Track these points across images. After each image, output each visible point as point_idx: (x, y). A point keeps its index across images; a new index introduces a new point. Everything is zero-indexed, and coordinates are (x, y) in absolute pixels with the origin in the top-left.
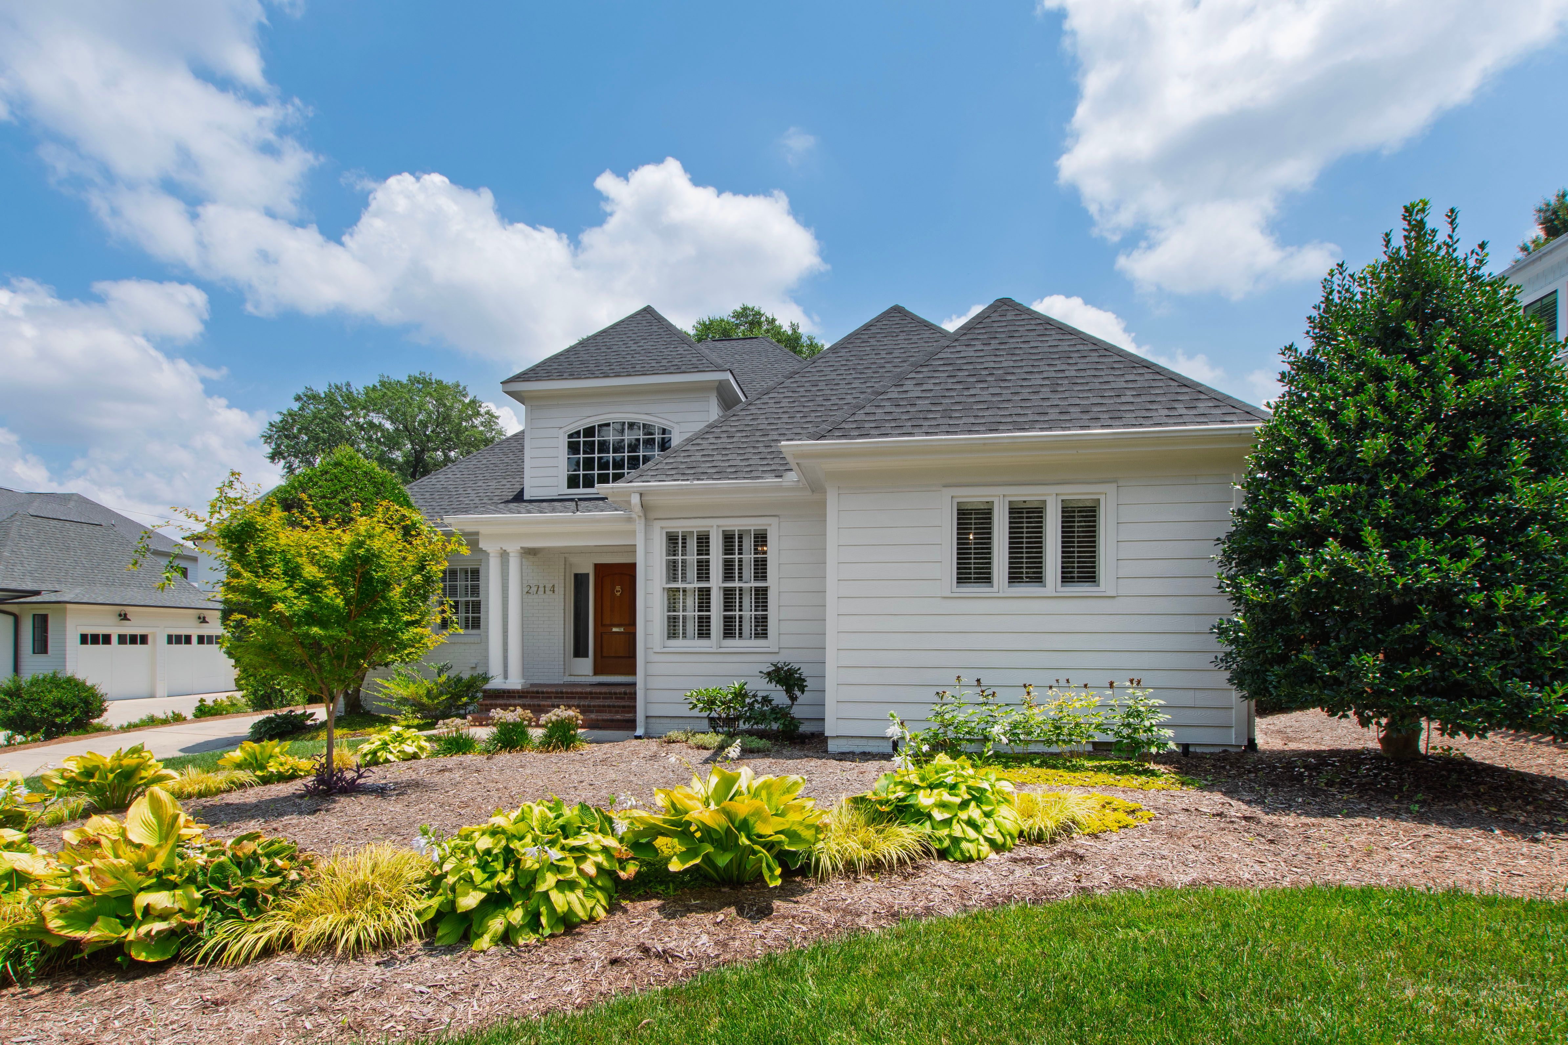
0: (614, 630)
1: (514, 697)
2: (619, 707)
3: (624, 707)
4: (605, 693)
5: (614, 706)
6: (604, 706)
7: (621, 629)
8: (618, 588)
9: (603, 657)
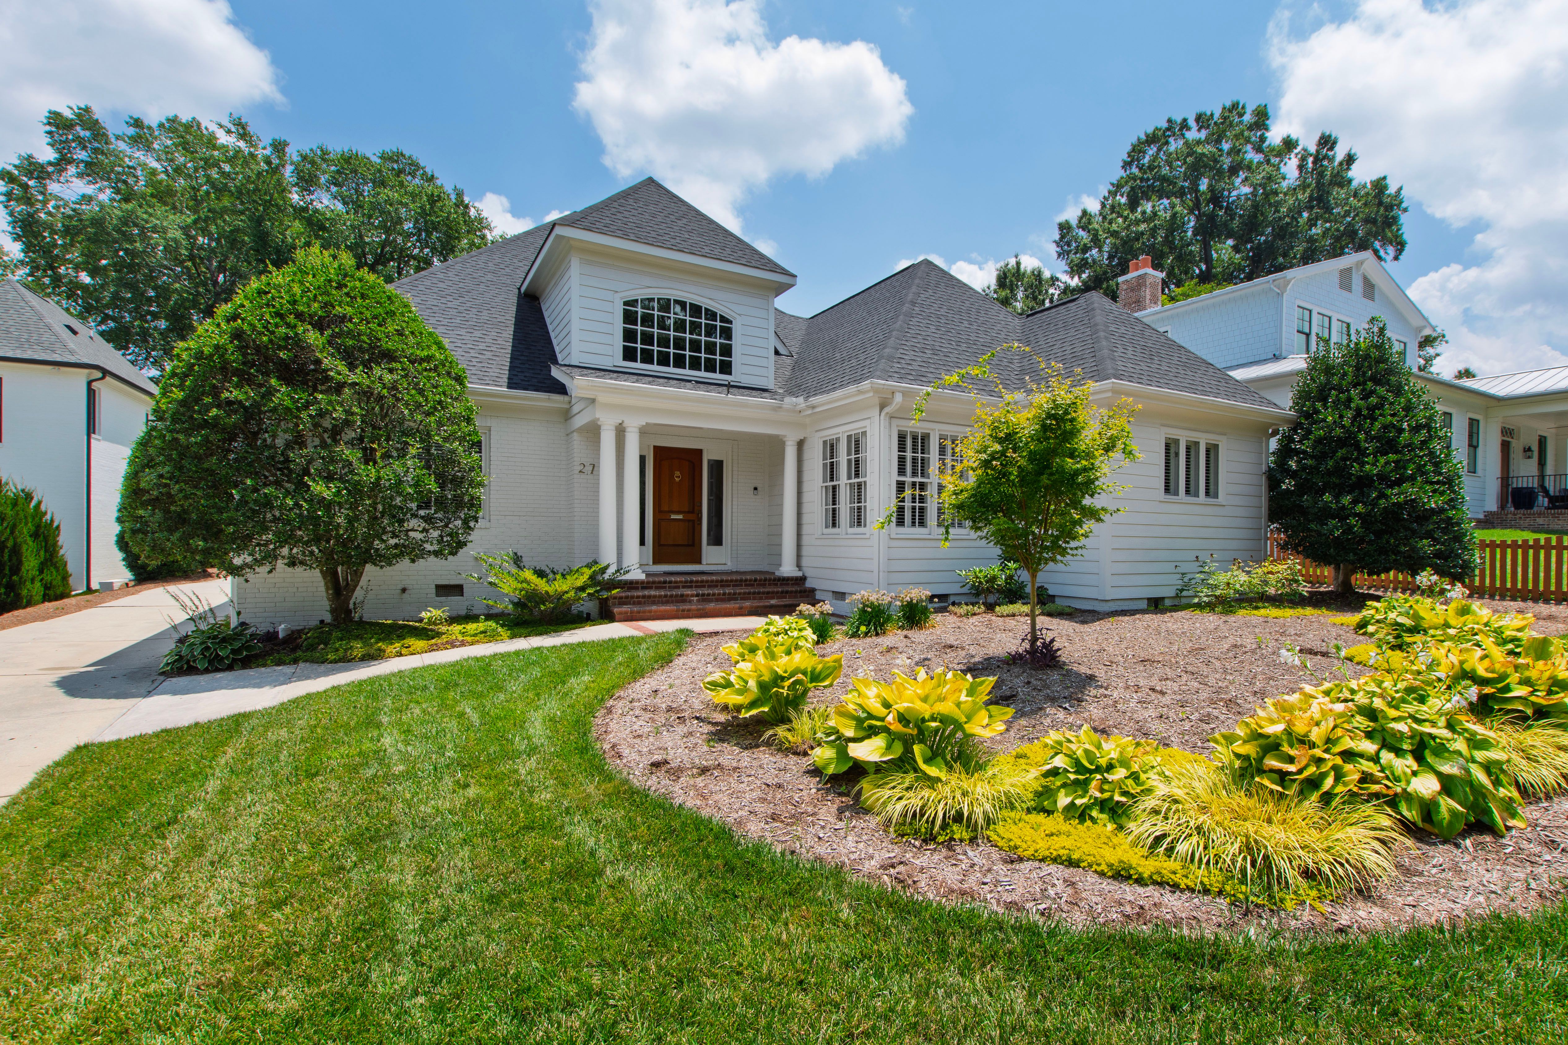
0: (673, 517)
1: (637, 588)
2: (763, 593)
3: (768, 593)
4: (736, 581)
5: (759, 593)
6: (749, 593)
7: (680, 517)
8: (678, 473)
9: (660, 545)
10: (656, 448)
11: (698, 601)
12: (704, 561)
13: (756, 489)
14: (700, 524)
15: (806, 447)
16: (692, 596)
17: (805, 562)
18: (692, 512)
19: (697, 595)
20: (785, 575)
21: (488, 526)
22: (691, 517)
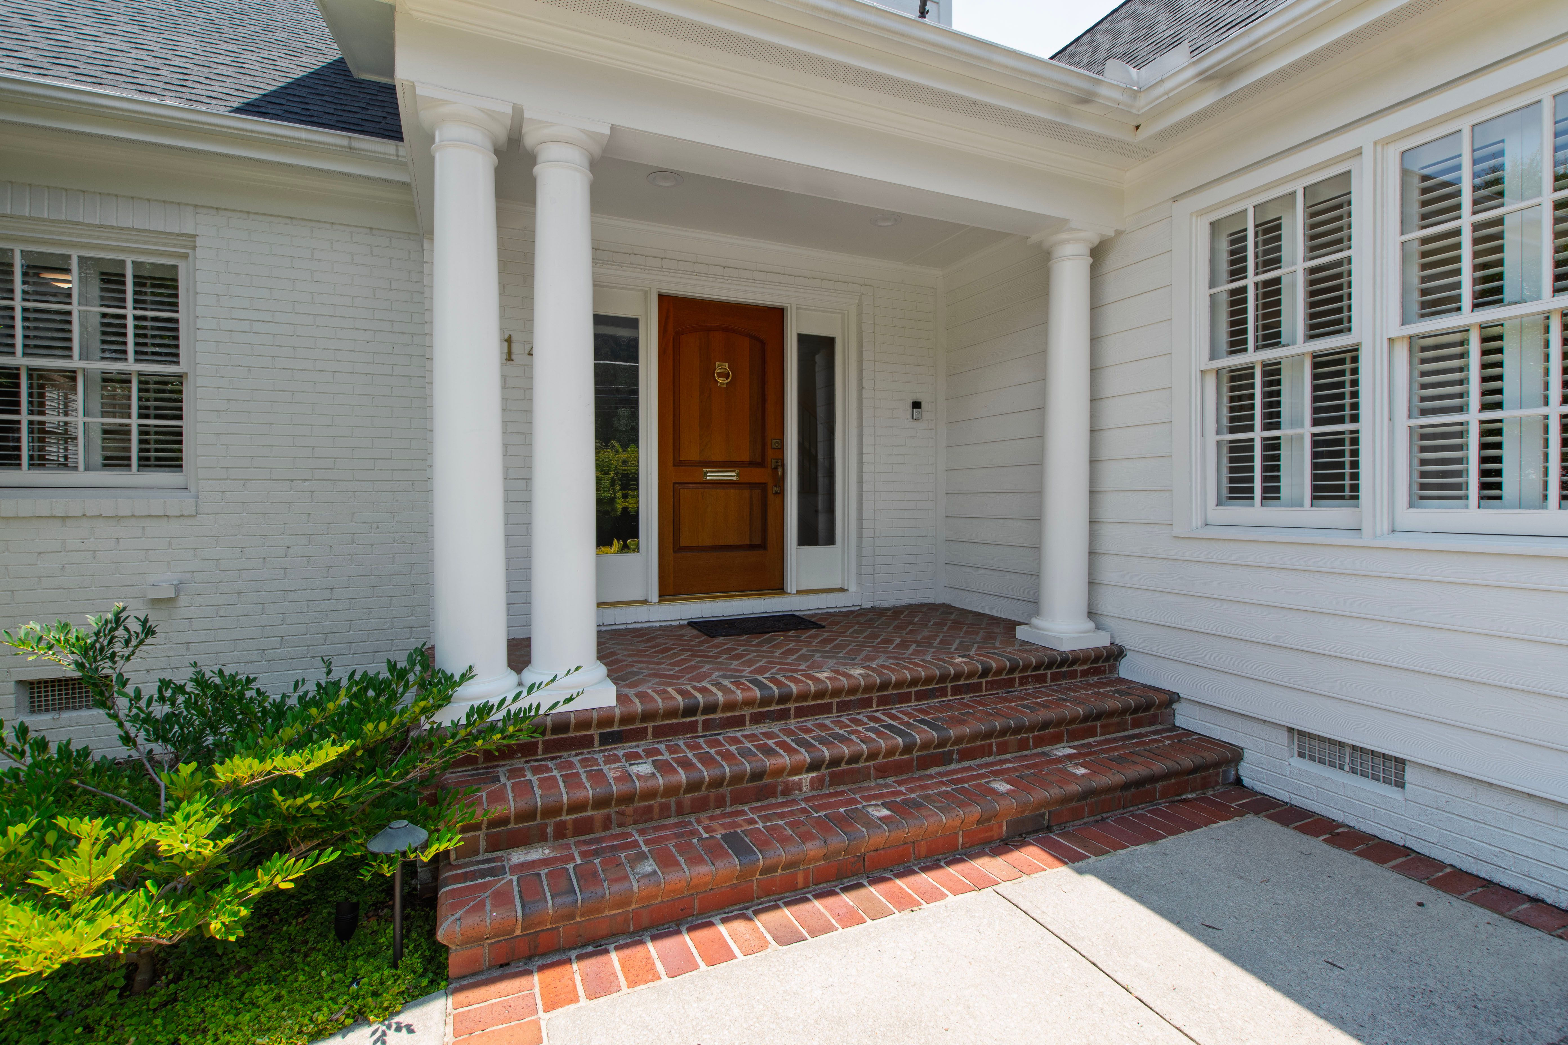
0: (712, 475)
7: (731, 475)
8: (722, 366)
9: (679, 549)
10: (663, 298)
11: (816, 784)
12: (792, 585)
13: (916, 405)
14: (781, 493)
15: (1113, 262)
16: (796, 770)
17: (1109, 604)
18: (759, 463)
19: (814, 766)
20: (1066, 647)
21: (189, 510)
22: (758, 475)
